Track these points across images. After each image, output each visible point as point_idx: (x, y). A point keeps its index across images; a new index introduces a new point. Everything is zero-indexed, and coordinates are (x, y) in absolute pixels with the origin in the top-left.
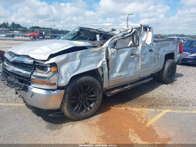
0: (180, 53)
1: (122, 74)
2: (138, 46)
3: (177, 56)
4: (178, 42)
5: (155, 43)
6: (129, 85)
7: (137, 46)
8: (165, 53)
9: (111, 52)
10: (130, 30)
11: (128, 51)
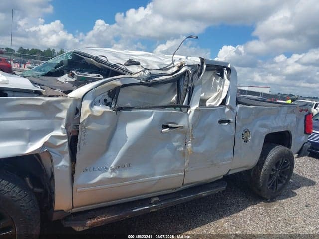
0: (305, 133)
1: (126, 174)
2: (188, 107)
3: (298, 140)
4: (301, 110)
5: (239, 106)
6: (153, 200)
7: (185, 106)
8: (265, 131)
9: (88, 114)
10: (175, 69)
11: (152, 117)
